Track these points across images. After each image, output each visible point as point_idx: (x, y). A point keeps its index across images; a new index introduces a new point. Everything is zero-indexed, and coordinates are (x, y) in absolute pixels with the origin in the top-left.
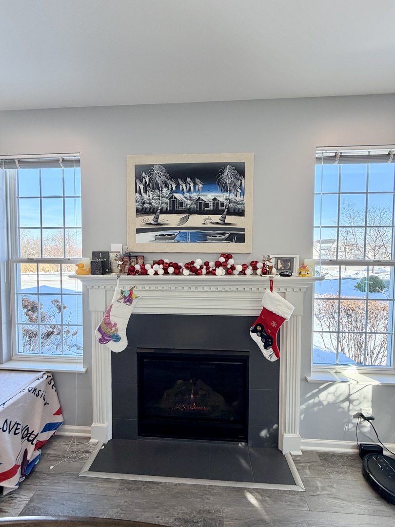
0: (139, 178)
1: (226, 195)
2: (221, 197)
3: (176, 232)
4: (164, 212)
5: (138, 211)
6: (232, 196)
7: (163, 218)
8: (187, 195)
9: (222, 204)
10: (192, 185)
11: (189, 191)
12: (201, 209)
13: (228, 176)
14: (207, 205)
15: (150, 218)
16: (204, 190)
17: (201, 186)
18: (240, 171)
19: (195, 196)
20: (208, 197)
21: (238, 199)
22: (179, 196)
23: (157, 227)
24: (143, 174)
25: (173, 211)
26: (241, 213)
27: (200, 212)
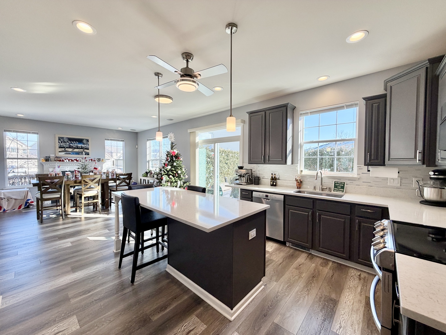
0: (59, 139)
1: (84, 145)
2: (83, 146)
3: (71, 152)
4: (67, 148)
5: (59, 147)
6: (86, 146)
7: (66, 149)
8: (74, 145)
9: (83, 147)
10: (75, 143)
11: (74, 144)
12: (77, 148)
13: (84, 141)
14: (79, 147)
15: (63, 149)
16: (78, 144)
17: (77, 143)
18: (88, 141)
19: (76, 145)
20: (80, 145)
21: (87, 146)
22: (71, 145)
23: (65, 151)
24: (61, 139)
25: (70, 148)
26: (88, 149)
27: (78, 148)
